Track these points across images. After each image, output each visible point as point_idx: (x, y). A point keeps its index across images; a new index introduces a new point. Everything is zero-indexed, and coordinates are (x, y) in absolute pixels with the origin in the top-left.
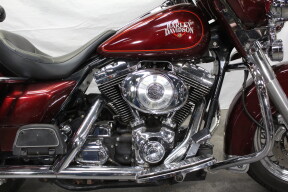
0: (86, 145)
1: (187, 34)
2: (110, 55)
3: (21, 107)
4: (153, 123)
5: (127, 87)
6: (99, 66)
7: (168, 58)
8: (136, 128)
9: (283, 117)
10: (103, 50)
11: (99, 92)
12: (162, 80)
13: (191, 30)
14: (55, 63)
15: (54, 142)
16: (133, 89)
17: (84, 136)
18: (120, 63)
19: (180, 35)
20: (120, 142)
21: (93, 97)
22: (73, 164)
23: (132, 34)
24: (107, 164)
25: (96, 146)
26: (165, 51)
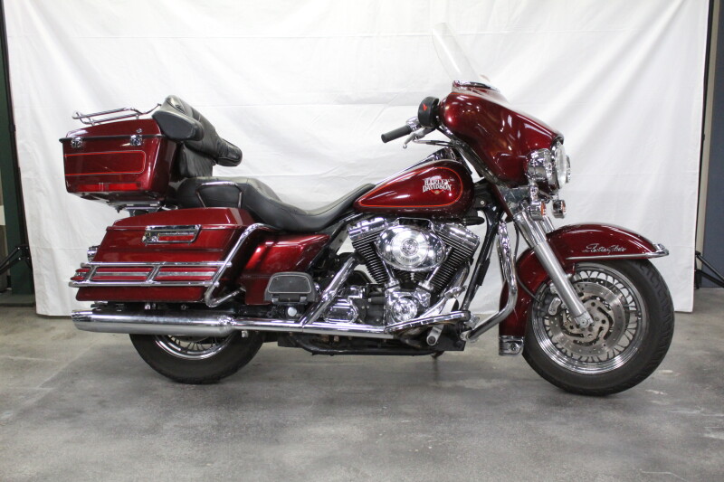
0: (335, 301)
1: (447, 191)
2: (367, 210)
3: (273, 256)
4: (408, 283)
5: (382, 246)
6: (353, 223)
7: (429, 215)
8: (389, 288)
9: (556, 285)
10: (360, 204)
11: (352, 250)
12: (420, 238)
13: (449, 187)
14: (310, 215)
15: (307, 289)
16: (388, 248)
17: (333, 293)
18: (378, 220)
19: (437, 192)
20: (373, 304)
21: (346, 256)
22: (321, 320)
23: (398, 187)
24: (357, 322)
25: (345, 304)
26: (427, 208)
